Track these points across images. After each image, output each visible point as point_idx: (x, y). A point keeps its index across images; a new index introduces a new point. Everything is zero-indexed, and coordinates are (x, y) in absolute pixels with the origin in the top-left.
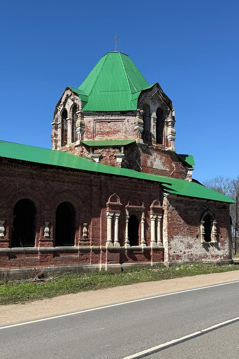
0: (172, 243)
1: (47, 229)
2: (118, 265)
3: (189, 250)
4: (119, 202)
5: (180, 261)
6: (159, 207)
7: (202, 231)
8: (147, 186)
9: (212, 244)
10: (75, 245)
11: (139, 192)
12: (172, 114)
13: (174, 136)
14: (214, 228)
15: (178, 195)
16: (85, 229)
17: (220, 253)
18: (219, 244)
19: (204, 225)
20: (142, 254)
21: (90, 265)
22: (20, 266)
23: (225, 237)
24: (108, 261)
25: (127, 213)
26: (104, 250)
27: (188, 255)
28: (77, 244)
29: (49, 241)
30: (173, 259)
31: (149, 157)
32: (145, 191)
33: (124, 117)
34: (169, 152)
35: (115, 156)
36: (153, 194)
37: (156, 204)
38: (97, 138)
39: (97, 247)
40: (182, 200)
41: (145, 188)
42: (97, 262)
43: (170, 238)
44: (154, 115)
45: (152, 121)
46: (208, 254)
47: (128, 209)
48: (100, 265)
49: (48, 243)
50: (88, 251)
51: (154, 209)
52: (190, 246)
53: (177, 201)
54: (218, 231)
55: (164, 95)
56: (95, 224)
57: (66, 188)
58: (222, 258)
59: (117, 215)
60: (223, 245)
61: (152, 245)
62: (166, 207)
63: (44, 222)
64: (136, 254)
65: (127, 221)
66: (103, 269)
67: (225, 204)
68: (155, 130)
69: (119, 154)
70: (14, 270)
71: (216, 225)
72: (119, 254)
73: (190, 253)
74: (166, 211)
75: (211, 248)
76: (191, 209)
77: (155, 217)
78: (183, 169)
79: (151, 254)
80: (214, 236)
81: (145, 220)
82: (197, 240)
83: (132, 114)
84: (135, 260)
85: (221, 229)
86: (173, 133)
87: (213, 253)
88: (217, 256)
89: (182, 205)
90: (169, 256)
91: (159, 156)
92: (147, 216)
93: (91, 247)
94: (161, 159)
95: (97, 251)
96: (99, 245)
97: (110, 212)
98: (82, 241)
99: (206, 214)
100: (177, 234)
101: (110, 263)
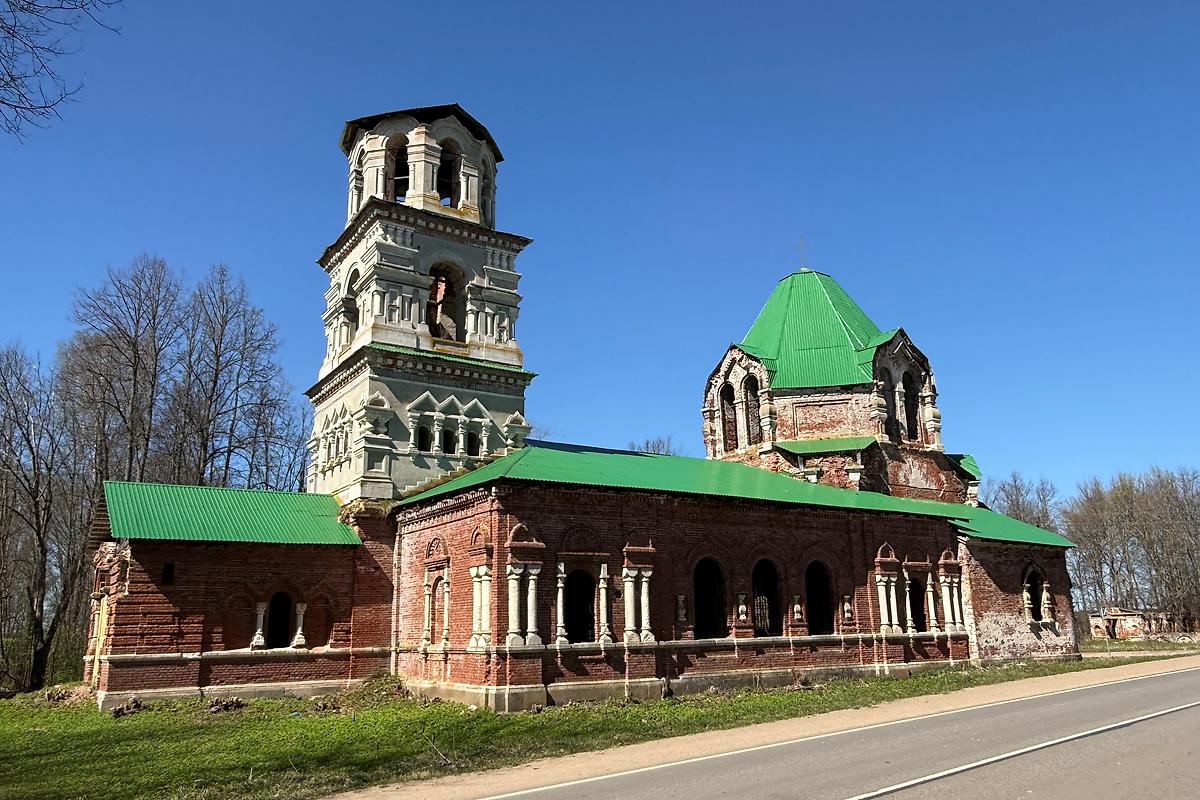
0: (982, 625)
1: (797, 607)
2: (903, 666)
3: (1009, 637)
4: (892, 558)
5: (997, 658)
6: (953, 561)
7: (1026, 602)
8: (930, 527)
9: (1045, 625)
10: (835, 632)
11: (919, 538)
12: (930, 382)
13: (939, 422)
14: (1045, 595)
15: (983, 540)
16: (847, 606)
17: (1060, 641)
18: (1057, 624)
19: (1029, 591)
20: (934, 645)
21: (862, 666)
22: (771, 666)
23: (1065, 613)
24: (888, 658)
25: (906, 575)
26: (880, 640)
27: (1009, 646)
28: (838, 631)
29: (802, 626)
30: (987, 654)
31: (900, 467)
32: (928, 535)
33: (849, 396)
34: (934, 455)
35: (846, 471)
36: (939, 538)
37: (948, 557)
38: (802, 437)
39: (868, 635)
40: (988, 548)
41: (928, 530)
42: (871, 661)
43: (978, 616)
44: (900, 387)
45: (897, 398)
46: (1040, 643)
47: (907, 567)
48: (877, 666)
49: (801, 629)
50: (855, 642)
51: (946, 566)
52: (1010, 631)
53: (981, 549)
54: (1052, 600)
55: (913, 348)
56: (862, 596)
57: (814, 538)
58: (1064, 650)
59: (892, 579)
60: (1062, 627)
61: (948, 631)
62: (965, 562)
63: (792, 597)
64: (927, 645)
65: (907, 589)
66: (882, 671)
67: (1059, 549)
68: (904, 415)
69: (854, 466)
70: (766, 672)
71: (1048, 590)
72: (902, 647)
73: (1011, 643)
74: (965, 569)
75: (1044, 633)
76: (1005, 563)
77: (949, 580)
78: (959, 484)
79: (949, 645)
80: (1047, 610)
81: (933, 586)
82: (1020, 619)
83: (863, 390)
84: (926, 656)
85: (1058, 597)
86: (937, 418)
87: (1048, 642)
88: (1055, 648)
89: (990, 555)
90: (980, 649)
91: (916, 462)
92: (936, 579)
93: (860, 636)
94: (920, 468)
95: (868, 643)
96: (870, 632)
97: (883, 575)
98: (845, 625)
99: (1030, 570)
100: (987, 609)
101: (892, 662)
